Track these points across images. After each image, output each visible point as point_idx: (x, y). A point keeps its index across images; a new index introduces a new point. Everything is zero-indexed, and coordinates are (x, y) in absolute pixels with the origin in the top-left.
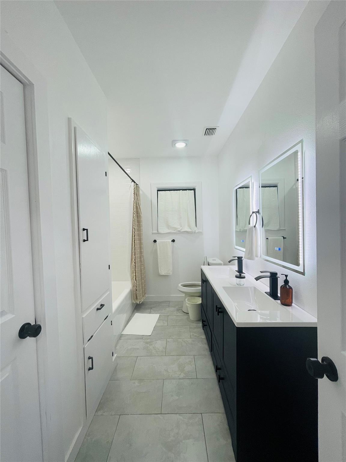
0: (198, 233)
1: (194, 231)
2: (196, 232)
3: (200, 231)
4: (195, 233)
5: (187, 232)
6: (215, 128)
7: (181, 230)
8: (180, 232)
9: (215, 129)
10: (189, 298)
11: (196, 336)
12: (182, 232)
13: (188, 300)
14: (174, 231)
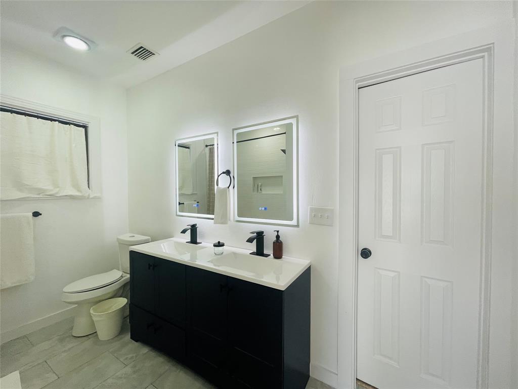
0: (94, 198)
1: (86, 195)
2: (91, 197)
3: (98, 195)
4: (88, 198)
5: (72, 197)
6: (153, 52)
7: (57, 193)
8: (53, 198)
9: (154, 54)
10: (94, 307)
11: (132, 358)
12: (60, 196)
13: (95, 310)
14: (38, 196)
